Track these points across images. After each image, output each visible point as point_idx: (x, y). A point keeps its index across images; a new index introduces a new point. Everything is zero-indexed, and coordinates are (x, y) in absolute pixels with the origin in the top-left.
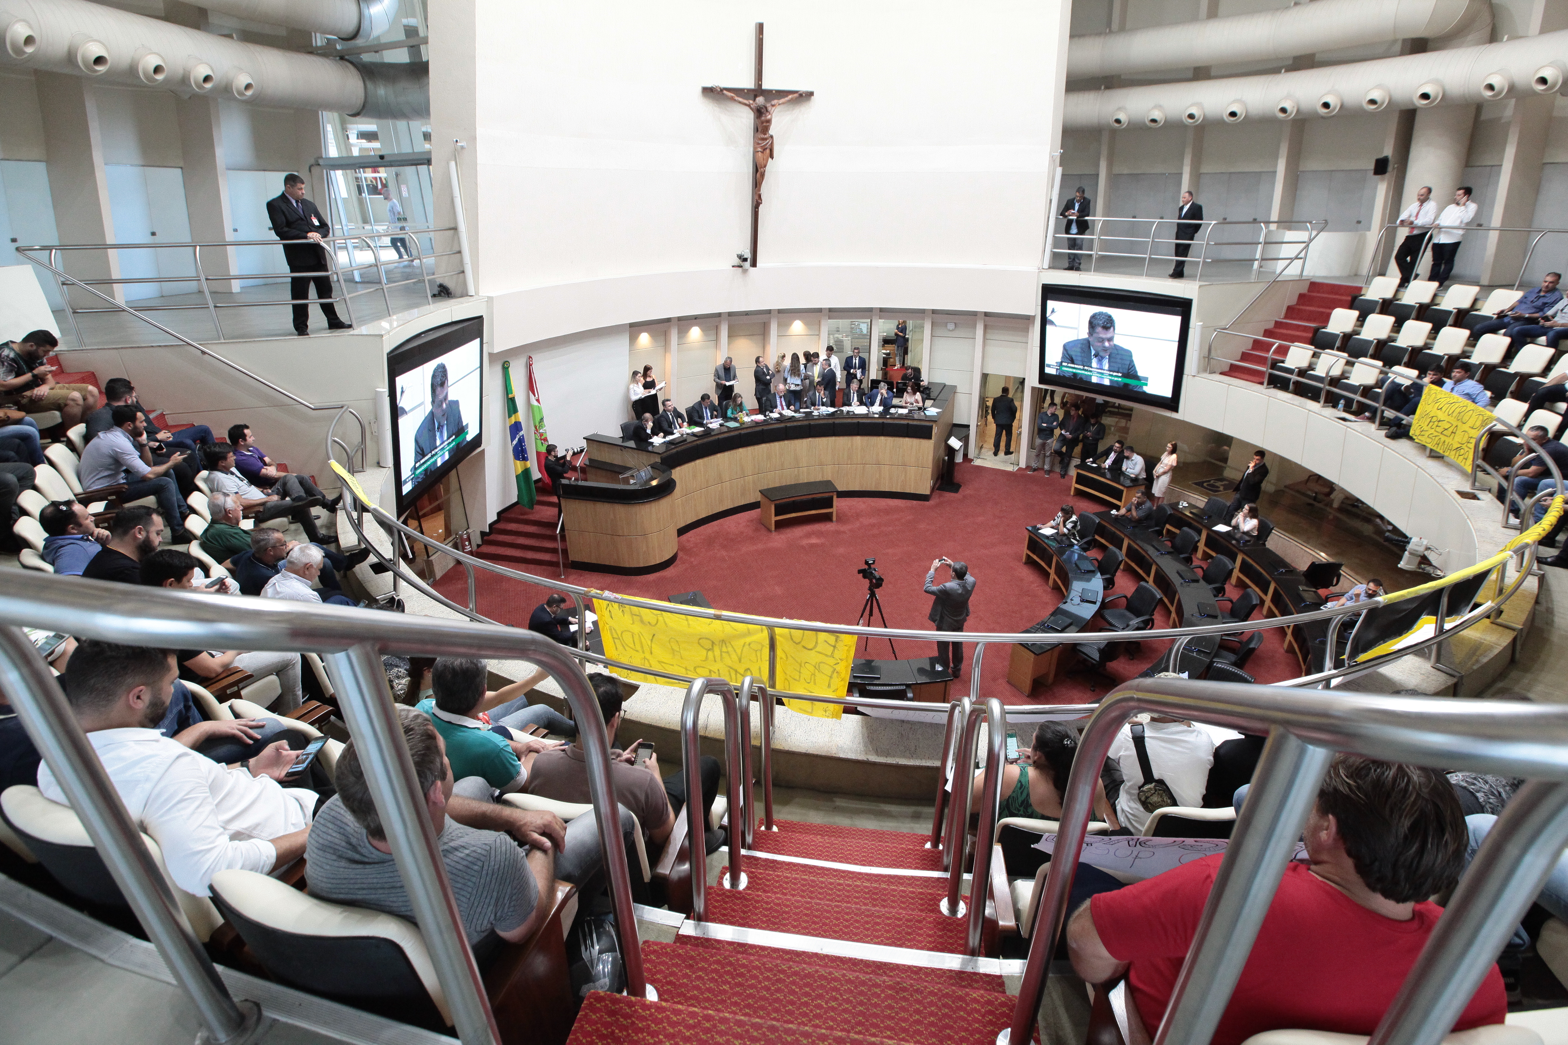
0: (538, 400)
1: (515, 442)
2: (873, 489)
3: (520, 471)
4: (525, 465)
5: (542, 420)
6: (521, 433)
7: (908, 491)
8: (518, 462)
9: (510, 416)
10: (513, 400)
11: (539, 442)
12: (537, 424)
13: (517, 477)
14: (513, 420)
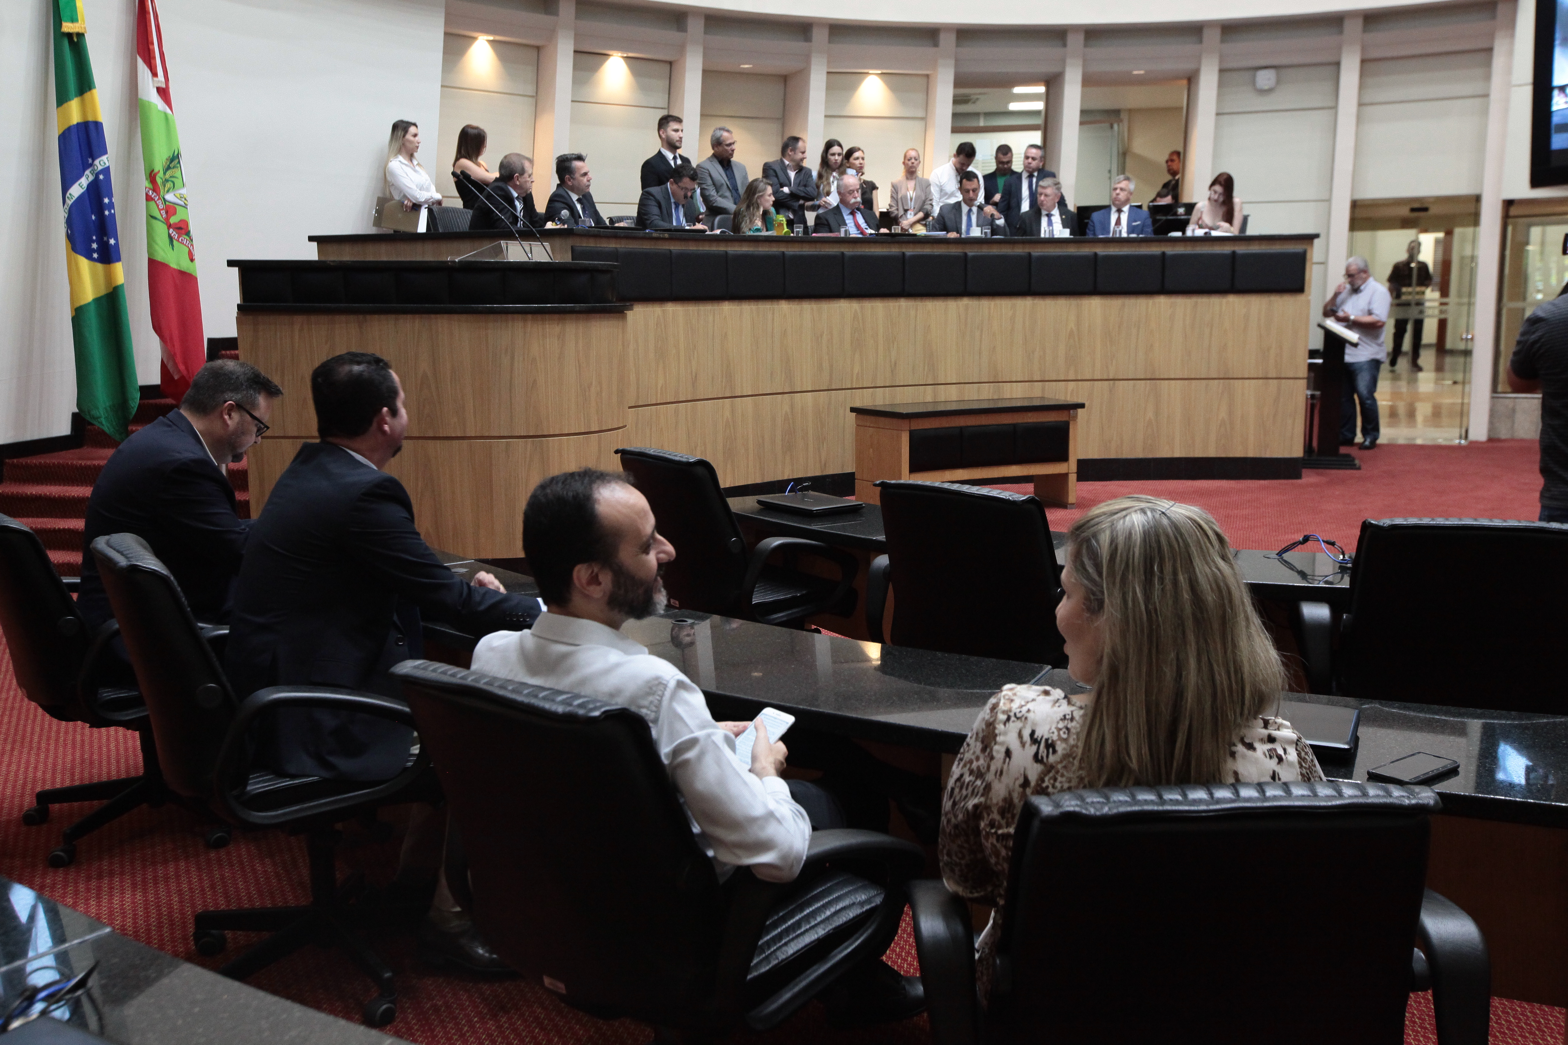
0: (164, 93)
1: (77, 190)
2: (1139, 453)
3: (89, 294)
4: (109, 277)
5: (174, 160)
6: (101, 163)
7: (1238, 452)
8: (84, 263)
9: (62, 99)
10: (76, 42)
11: (161, 230)
12: (159, 166)
13: (78, 316)
14: (74, 113)
